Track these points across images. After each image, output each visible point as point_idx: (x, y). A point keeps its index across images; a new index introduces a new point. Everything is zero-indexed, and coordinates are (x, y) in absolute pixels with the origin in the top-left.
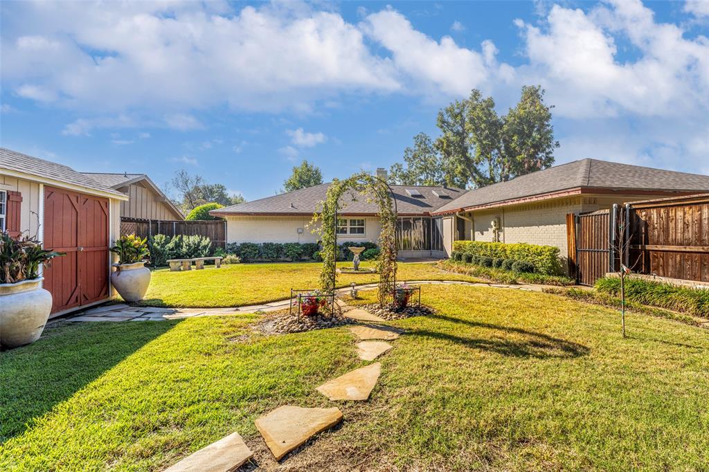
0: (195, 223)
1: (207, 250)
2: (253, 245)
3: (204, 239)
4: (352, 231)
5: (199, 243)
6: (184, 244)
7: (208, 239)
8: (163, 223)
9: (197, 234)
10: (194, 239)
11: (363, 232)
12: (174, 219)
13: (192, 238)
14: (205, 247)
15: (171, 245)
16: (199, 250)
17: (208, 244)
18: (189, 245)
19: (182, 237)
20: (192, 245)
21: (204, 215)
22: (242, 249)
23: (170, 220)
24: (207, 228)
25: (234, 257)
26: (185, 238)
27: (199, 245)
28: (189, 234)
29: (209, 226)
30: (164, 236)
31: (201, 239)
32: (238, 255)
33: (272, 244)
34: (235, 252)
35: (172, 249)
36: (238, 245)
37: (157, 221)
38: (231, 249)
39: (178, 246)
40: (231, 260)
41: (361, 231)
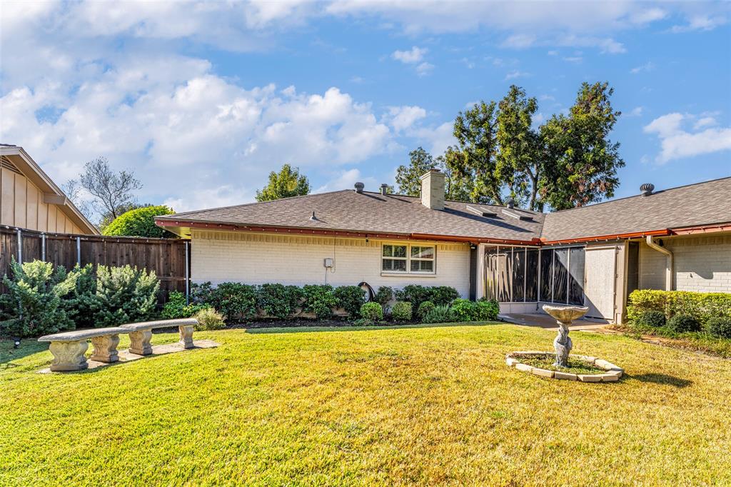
0: (123, 241)
1: (152, 297)
2: (245, 289)
3: (144, 273)
4: (415, 265)
5: (134, 280)
6: (100, 284)
7: (153, 275)
8: (52, 238)
9: (129, 262)
10: (123, 273)
11: (431, 269)
12: (76, 232)
13: (117, 272)
14: (146, 291)
15: (67, 286)
16: (134, 296)
17: (153, 285)
18: (110, 286)
19: (95, 270)
20: (117, 285)
21: (142, 226)
22: (223, 297)
23: (69, 231)
24: (148, 252)
25: (211, 313)
26: (101, 270)
27: (133, 287)
28: (111, 262)
29: (153, 248)
30: (50, 265)
31: (138, 275)
32: (218, 309)
33: (279, 286)
34: (209, 301)
35: (71, 295)
36: (214, 286)
37: (39, 233)
38: (200, 295)
39: (86, 286)
40: (207, 320)
41: (428, 266)
